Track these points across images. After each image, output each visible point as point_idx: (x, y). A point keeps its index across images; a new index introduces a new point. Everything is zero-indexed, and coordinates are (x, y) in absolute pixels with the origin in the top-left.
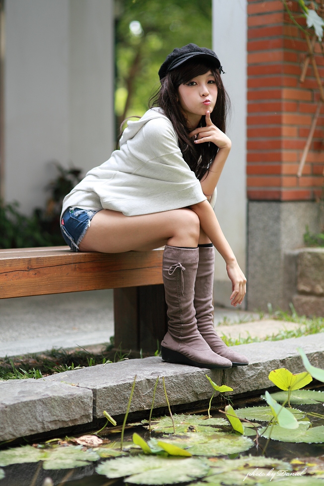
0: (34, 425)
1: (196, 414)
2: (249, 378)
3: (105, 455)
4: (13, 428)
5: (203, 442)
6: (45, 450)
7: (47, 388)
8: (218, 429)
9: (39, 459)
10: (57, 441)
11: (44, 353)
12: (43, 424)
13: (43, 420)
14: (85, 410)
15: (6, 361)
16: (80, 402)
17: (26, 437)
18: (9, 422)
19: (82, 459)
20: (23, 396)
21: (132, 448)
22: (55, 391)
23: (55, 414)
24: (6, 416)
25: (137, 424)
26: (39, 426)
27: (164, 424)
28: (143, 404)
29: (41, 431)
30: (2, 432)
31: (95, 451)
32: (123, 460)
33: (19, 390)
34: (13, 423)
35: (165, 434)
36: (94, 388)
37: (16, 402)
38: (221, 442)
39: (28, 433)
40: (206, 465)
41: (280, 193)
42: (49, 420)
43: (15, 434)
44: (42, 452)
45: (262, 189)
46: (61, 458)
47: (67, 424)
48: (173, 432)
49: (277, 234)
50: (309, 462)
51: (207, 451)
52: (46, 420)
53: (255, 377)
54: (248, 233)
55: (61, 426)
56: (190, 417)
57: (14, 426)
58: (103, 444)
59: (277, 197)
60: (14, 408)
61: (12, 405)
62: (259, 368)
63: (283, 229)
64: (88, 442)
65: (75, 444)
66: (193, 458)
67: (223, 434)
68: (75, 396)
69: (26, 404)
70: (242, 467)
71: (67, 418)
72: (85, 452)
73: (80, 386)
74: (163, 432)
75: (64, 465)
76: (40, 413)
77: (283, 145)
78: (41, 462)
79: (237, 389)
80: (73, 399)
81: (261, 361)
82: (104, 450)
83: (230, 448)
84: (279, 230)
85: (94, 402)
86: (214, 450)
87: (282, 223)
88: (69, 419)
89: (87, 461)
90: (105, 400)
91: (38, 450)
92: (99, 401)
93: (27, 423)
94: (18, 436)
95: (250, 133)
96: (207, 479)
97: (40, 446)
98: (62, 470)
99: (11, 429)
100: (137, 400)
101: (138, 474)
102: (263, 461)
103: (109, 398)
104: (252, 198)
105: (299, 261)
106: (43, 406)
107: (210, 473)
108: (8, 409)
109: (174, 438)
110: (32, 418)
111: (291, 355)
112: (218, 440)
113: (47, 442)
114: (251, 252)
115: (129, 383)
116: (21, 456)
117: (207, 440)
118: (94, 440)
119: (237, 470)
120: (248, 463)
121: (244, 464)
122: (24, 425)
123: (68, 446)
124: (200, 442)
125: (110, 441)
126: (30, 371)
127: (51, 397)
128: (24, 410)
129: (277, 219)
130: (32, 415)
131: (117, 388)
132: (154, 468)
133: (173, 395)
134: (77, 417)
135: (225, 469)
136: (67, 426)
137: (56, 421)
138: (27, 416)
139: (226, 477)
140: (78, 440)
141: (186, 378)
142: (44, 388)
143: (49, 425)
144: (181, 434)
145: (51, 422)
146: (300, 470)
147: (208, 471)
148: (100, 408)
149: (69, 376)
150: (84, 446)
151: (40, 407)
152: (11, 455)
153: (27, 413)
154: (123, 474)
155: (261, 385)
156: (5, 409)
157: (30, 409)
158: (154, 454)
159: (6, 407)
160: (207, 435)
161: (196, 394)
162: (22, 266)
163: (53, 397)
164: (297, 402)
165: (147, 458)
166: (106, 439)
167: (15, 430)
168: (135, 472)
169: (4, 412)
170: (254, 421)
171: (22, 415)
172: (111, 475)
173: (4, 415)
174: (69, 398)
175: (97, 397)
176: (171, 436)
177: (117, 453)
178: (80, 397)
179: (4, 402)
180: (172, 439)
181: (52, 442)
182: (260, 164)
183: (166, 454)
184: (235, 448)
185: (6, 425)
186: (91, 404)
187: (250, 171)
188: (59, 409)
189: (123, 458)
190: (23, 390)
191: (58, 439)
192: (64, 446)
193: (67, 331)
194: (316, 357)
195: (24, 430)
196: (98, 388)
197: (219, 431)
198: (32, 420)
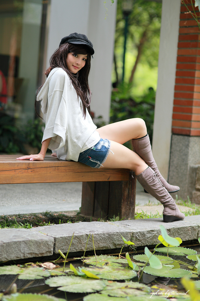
0: (19, 254)
1: (113, 256)
2: (147, 238)
3: (53, 274)
4: (7, 255)
5: (110, 272)
6: (23, 268)
7: (29, 235)
8: (121, 265)
9: (18, 273)
10: (31, 264)
11: (41, 214)
12: (24, 254)
13: (24, 252)
14: (49, 248)
15: (18, 217)
16: (46, 244)
17: (14, 260)
18: (5, 252)
19: (40, 275)
20: (15, 238)
21: (70, 272)
22: (33, 237)
23: (31, 249)
24: (4, 248)
25: (79, 258)
26: (22, 255)
27: (93, 260)
28: (83, 248)
29: (23, 258)
30: (1, 257)
31: (49, 272)
32: (62, 277)
33: (13, 234)
34: (7, 252)
35: (91, 265)
36: (55, 237)
37: (10, 241)
38: (119, 273)
39: (15, 259)
40: (105, 284)
41: (190, 131)
42: (28, 252)
43: (8, 258)
44: (21, 269)
45: (180, 128)
46: (29, 274)
47: (38, 255)
48: (96, 264)
49: (186, 155)
50: (162, 288)
51: (109, 277)
52: (26, 252)
53: (151, 238)
54: (171, 153)
55: (35, 256)
56: (109, 257)
57: (8, 254)
58: (56, 268)
59: (188, 133)
60: (8, 245)
61: (7, 243)
62: (154, 233)
63: (190, 152)
64: (48, 266)
65: (40, 266)
66: (100, 280)
67: (123, 268)
68: (43, 241)
69: (15, 243)
70: (124, 287)
71: (38, 252)
72: (44, 272)
73: (48, 235)
74: (91, 264)
75: (30, 277)
76: (23, 248)
77: (194, 104)
78: (18, 275)
79: (140, 243)
80: (42, 242)
81: (155, 229)
82: (54, 271)
83: (122, 276)
84: (188, 152)
85: (55, 244)
86: (114, 277)
87: (190, 149)
88: (39, 253)
89: (43, 276)
90: (61, 244)
91: (19, 268)
92: (57, 244)
93: (15, 253)
94: (10, 259)
95: (176, 95)
96: (102, 292)
97: (21, 266)
98: (27, 280)
99: (5, 255)
100: (80, 245)
101: (67, 286)
102: (137, 285)
103: (63, 243)
104: (174, 133)
105: (197, 171)
106: (25, 244)
107: (105, 289)
108: (5, 245)
109: (95, 268)
110: (18, 250)
111: (174, 227)
112: (118, 271)
113: (25, 264)
114: (171, 164)
115: (76, 236)
116: (9, 271)
117: (112, 271)
118: (51, 265)
119: (120, 289)
120: (128, 285)
121: (126, 286)
122: (13, 254)
123: (36, 267)
124: (108, 272)
125: (60, 267)
126: (26, 224)
127: (30, 240)
128: (14, 246)
129: (187, 146)
130: (18, 249)
131: (68, 238)
132: (77, 284)
133: (101, 244)
134: (44, 252)
135: (114, 288)
136: (38, 256)
137: (32, 253)
138: (15, 249)
139: (113, 292)
140: (42, 265)
141: (109, 235)
142: (27, 234)
143: (28, 255)
144: (100, 266)
145: (29, 253)
146: (155, 292)
147: (104, 288)
148: (58, 248)
149: (45, 229)
150: (44, 268)
151: (23, 245)
152: (4, 269)
153: (16, 248)
154: (59, 286)
155: (155, 242)
156: (3, 245)
157: (18, 245)
158: (80, 276)
159: (4, 244)
160: (114, 268)
161: (115, 245)
162: (24, 166)
163: (31, 240)
164: (173, 254)
165: (75, 278)
166: (58, 265)
167: (8, 256)
168: (66, 285)
169: (2, 246)
170: (143, 263)
171: (12, 249)
172: (52, 285)
173: (2, 248)
174: (40, 241)
175: (56, 242)
176: (94, 266)
177: (60, 273)
178: (47, 241)
179: (3, 241)
180: (94, 269)
181: (28, 264)
182: (180, 113)
183: (86, 277)
184: (125, 276)
185: (3, 253)
186: (53, 245)
187: (174, 117)
188: (34, 247)
189: (63, 276)
190: (16, 235)
191: (32, 263)
192: (34, 267)
193: (59, 202)
194: (190, 229)
195: (13, 257)
196: (57, 237)
197: (121, 266)
198: (18, 252)
